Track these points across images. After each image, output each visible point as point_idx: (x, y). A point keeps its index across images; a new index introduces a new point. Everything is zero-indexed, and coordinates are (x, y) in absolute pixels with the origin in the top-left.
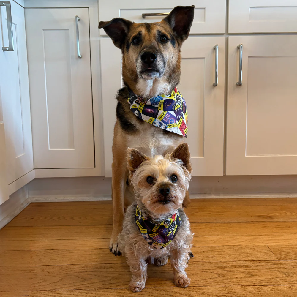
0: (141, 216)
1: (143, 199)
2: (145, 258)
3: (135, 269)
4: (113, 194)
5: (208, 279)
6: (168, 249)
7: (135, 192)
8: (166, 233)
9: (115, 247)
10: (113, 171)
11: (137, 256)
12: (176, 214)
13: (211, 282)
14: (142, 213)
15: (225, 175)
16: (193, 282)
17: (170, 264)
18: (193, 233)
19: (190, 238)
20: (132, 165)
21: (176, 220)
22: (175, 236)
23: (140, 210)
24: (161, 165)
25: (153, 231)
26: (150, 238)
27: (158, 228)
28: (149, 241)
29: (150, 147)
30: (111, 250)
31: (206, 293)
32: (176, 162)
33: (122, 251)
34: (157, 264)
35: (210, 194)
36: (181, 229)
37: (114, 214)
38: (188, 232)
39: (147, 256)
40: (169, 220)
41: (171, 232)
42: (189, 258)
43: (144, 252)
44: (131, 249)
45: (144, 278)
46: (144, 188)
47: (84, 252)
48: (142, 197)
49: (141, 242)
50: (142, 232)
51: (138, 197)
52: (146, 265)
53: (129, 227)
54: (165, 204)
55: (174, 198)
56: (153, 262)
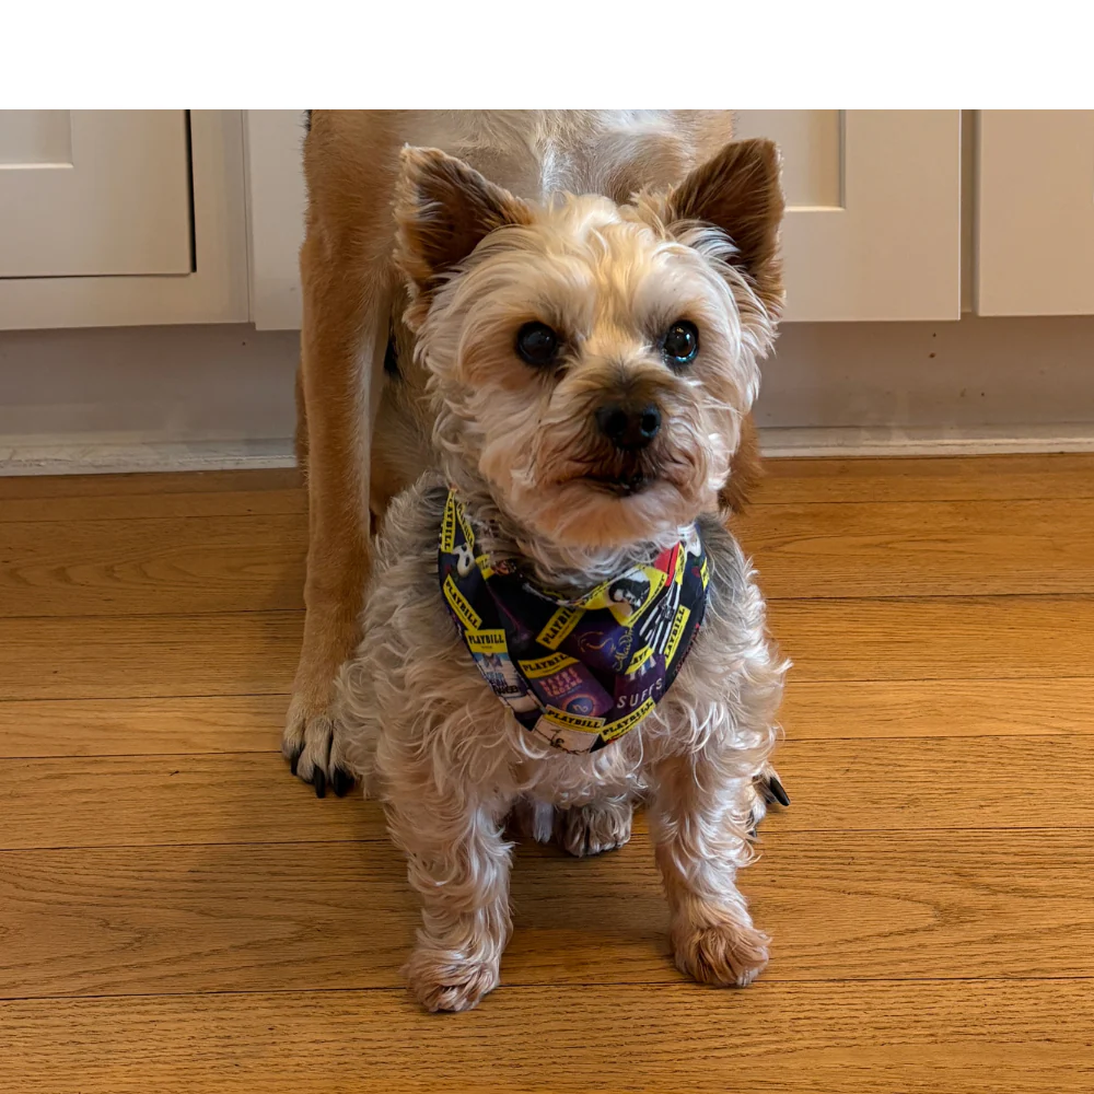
0: (469, 552)
1: (488, 452)
2: (498, 806)
3: (439, 872)
4: (310, 428)
5: (879, 935)
6: (631, 753)
7: (433, 405)
8: (621, 656)
9: (316, 746)
10: (306, 292)
11: (451, 794)
12: (683, 543)
13: (895, 956)
14: (476, 533)
15: (970, 316)
16: (785, 953)
17: (648, 849)
18: (781, 661)
19: (767, 691)
20: (427, 248)
21: (680, 583)
22: (674, 678)
23: (468, 517)
24: (608, 258)
25: (546, 640)
26: (525, 686)
27: (570, 626)
28: (520, 703)
29: (533, 147)
30: (294, 761)
31: (865, 1017)
32: (694, 245)
33: (359, 769)
34: (571, 848)
35: (881, 428)
36: (709, 637)
37: (312, 548)
38: (757, 654)
39: (510, 791)
40: (636, 575)
41: (651, 652)
42: (759, 810)
43: (488, 773)
44: (412, 754)
45: (492, 929)
46: (491, 387)
47: (135, 773)
48: (481, 437)
49: (471, 711)
50: (475, 648)
51: (451, 437)
52: (503, 850)
53: (399, 619)
54: (627, 494)
55: (678, 467)
56: (543, 831)
